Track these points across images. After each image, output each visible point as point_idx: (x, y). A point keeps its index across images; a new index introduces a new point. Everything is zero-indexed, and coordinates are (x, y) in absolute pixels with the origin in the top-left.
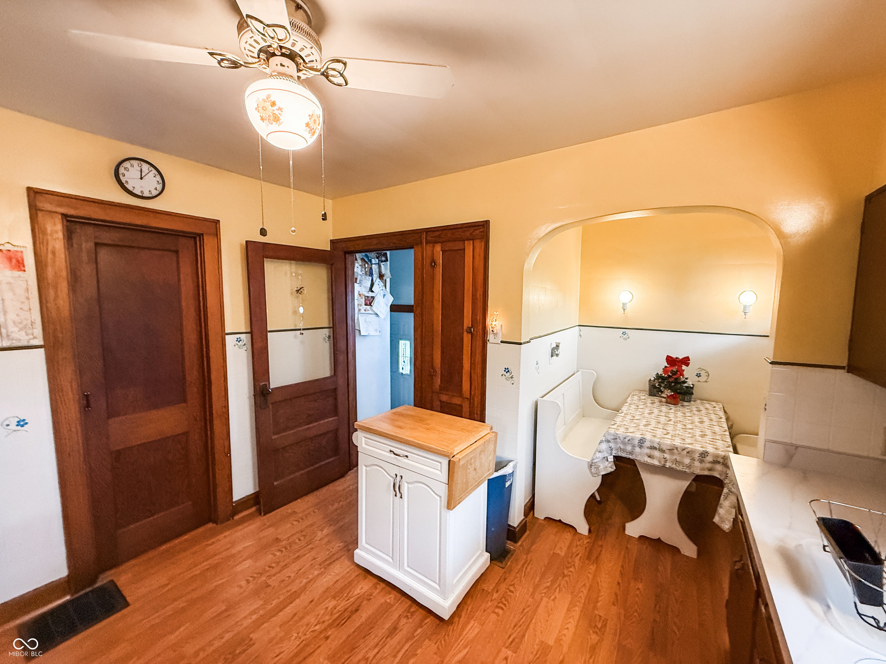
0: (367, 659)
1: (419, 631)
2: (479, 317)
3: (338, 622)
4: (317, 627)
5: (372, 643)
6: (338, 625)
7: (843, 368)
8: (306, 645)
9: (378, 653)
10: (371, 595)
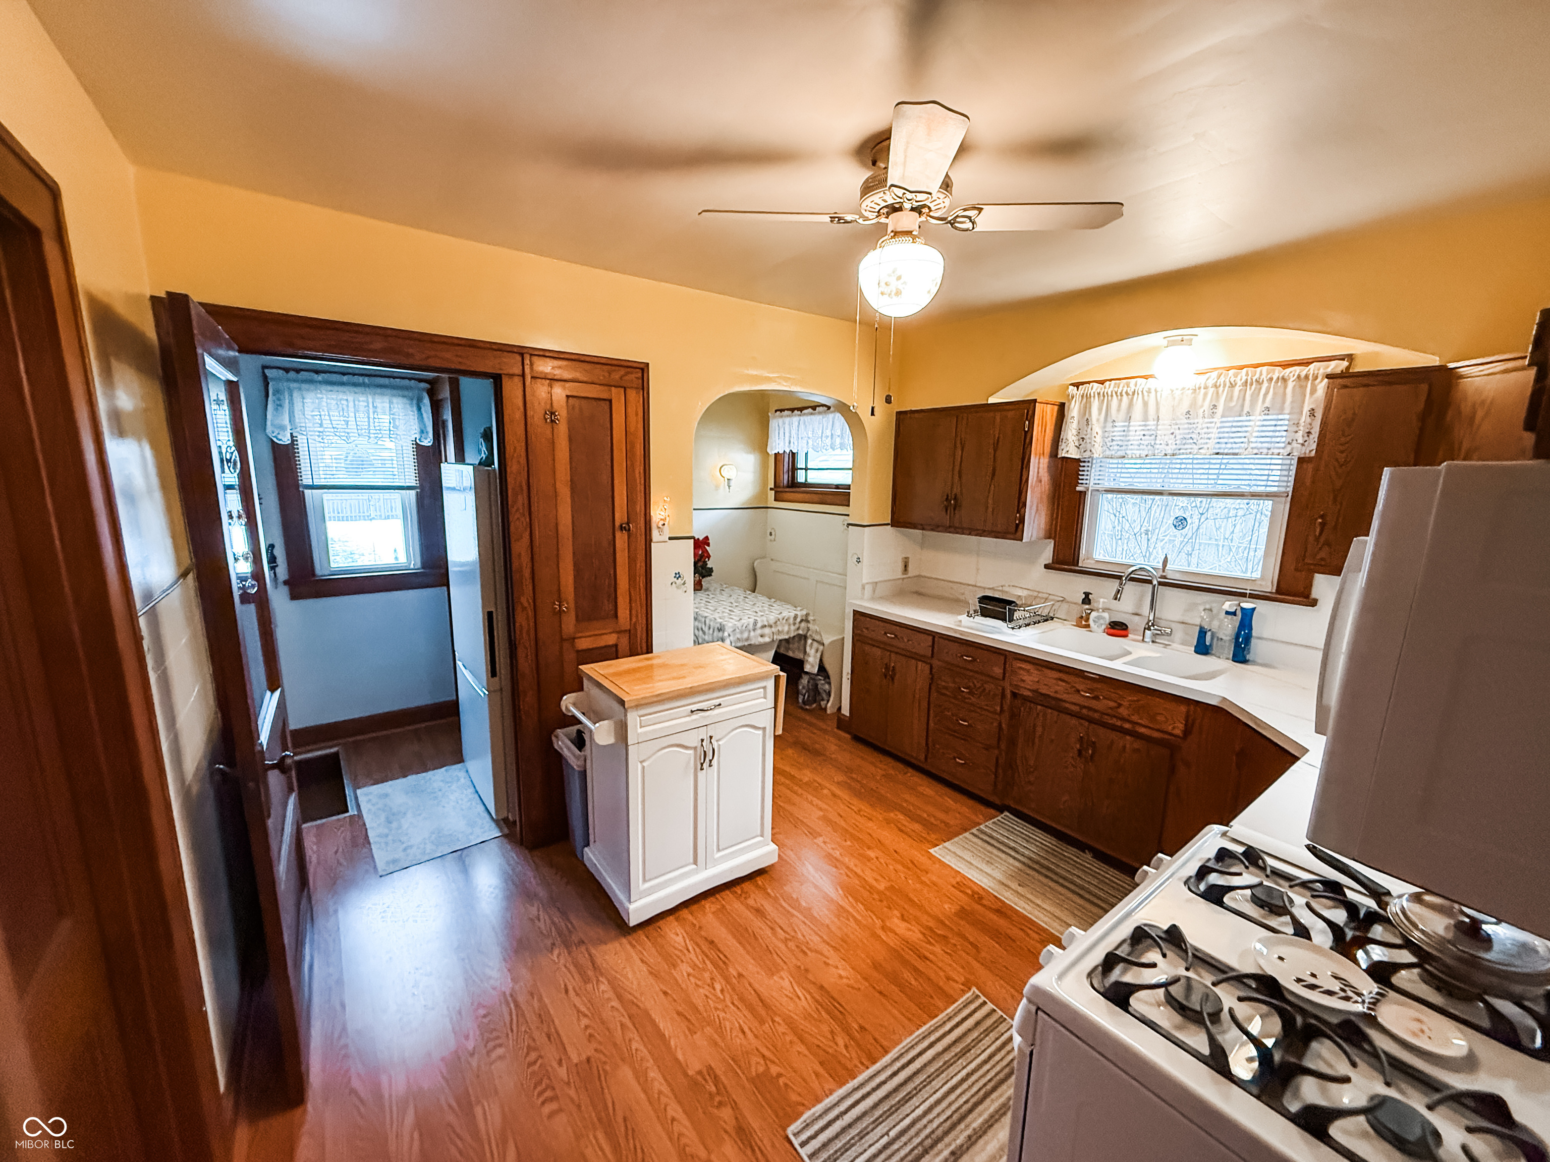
0: (786, 939)
1: (769, 891)
2: (640, 507)
3: (721, 963)
4: (718, 987)
5: (769, 932)
6: (724, 963)
7: (888, 524)
8: (742, 999)
9: (782, 929)
10: (694, 925)
